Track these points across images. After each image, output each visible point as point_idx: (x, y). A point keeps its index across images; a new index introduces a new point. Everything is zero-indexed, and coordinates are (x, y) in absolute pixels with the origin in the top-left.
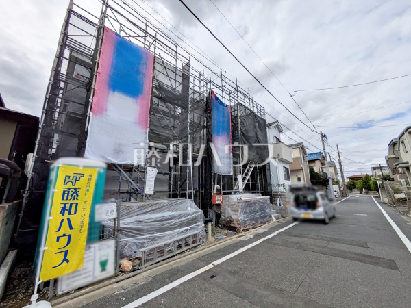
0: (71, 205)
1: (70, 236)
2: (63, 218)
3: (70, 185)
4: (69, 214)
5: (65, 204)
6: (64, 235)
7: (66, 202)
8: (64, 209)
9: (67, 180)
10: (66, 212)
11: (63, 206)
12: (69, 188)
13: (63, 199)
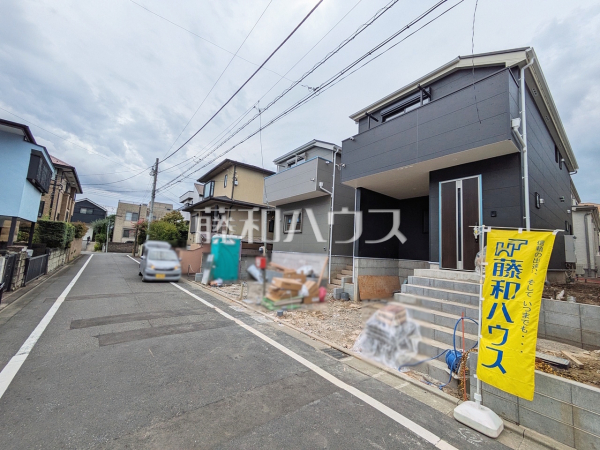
0: (508, 284)
1: (507, 330)
2: (496, 301)
3: (504, 255)
4: (506, 297)
5: (498, 282)
6: (498, 327)
7: (500, 279)
8: (496, 289)
9: (500, 248)
10: (501, 295)
11: (495, 284)
12: (503, 260)
13: (494, 274)
